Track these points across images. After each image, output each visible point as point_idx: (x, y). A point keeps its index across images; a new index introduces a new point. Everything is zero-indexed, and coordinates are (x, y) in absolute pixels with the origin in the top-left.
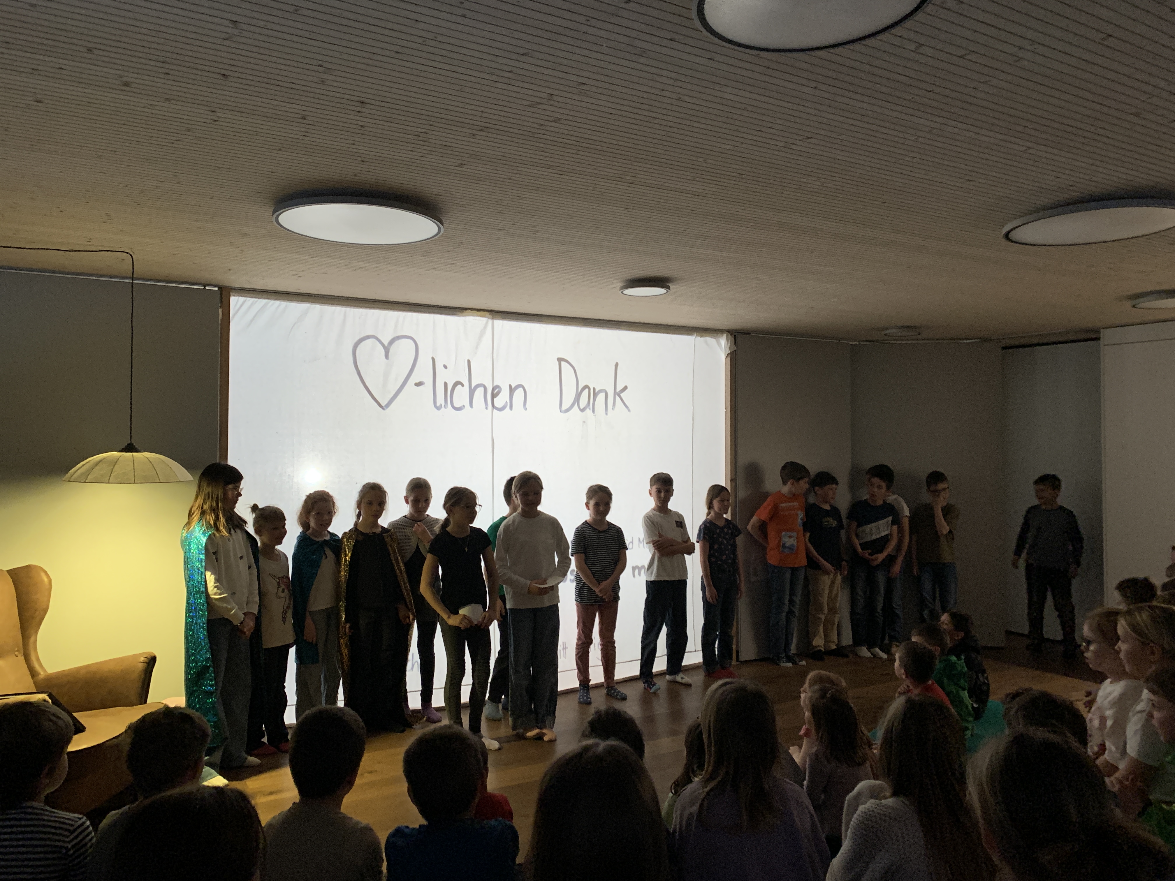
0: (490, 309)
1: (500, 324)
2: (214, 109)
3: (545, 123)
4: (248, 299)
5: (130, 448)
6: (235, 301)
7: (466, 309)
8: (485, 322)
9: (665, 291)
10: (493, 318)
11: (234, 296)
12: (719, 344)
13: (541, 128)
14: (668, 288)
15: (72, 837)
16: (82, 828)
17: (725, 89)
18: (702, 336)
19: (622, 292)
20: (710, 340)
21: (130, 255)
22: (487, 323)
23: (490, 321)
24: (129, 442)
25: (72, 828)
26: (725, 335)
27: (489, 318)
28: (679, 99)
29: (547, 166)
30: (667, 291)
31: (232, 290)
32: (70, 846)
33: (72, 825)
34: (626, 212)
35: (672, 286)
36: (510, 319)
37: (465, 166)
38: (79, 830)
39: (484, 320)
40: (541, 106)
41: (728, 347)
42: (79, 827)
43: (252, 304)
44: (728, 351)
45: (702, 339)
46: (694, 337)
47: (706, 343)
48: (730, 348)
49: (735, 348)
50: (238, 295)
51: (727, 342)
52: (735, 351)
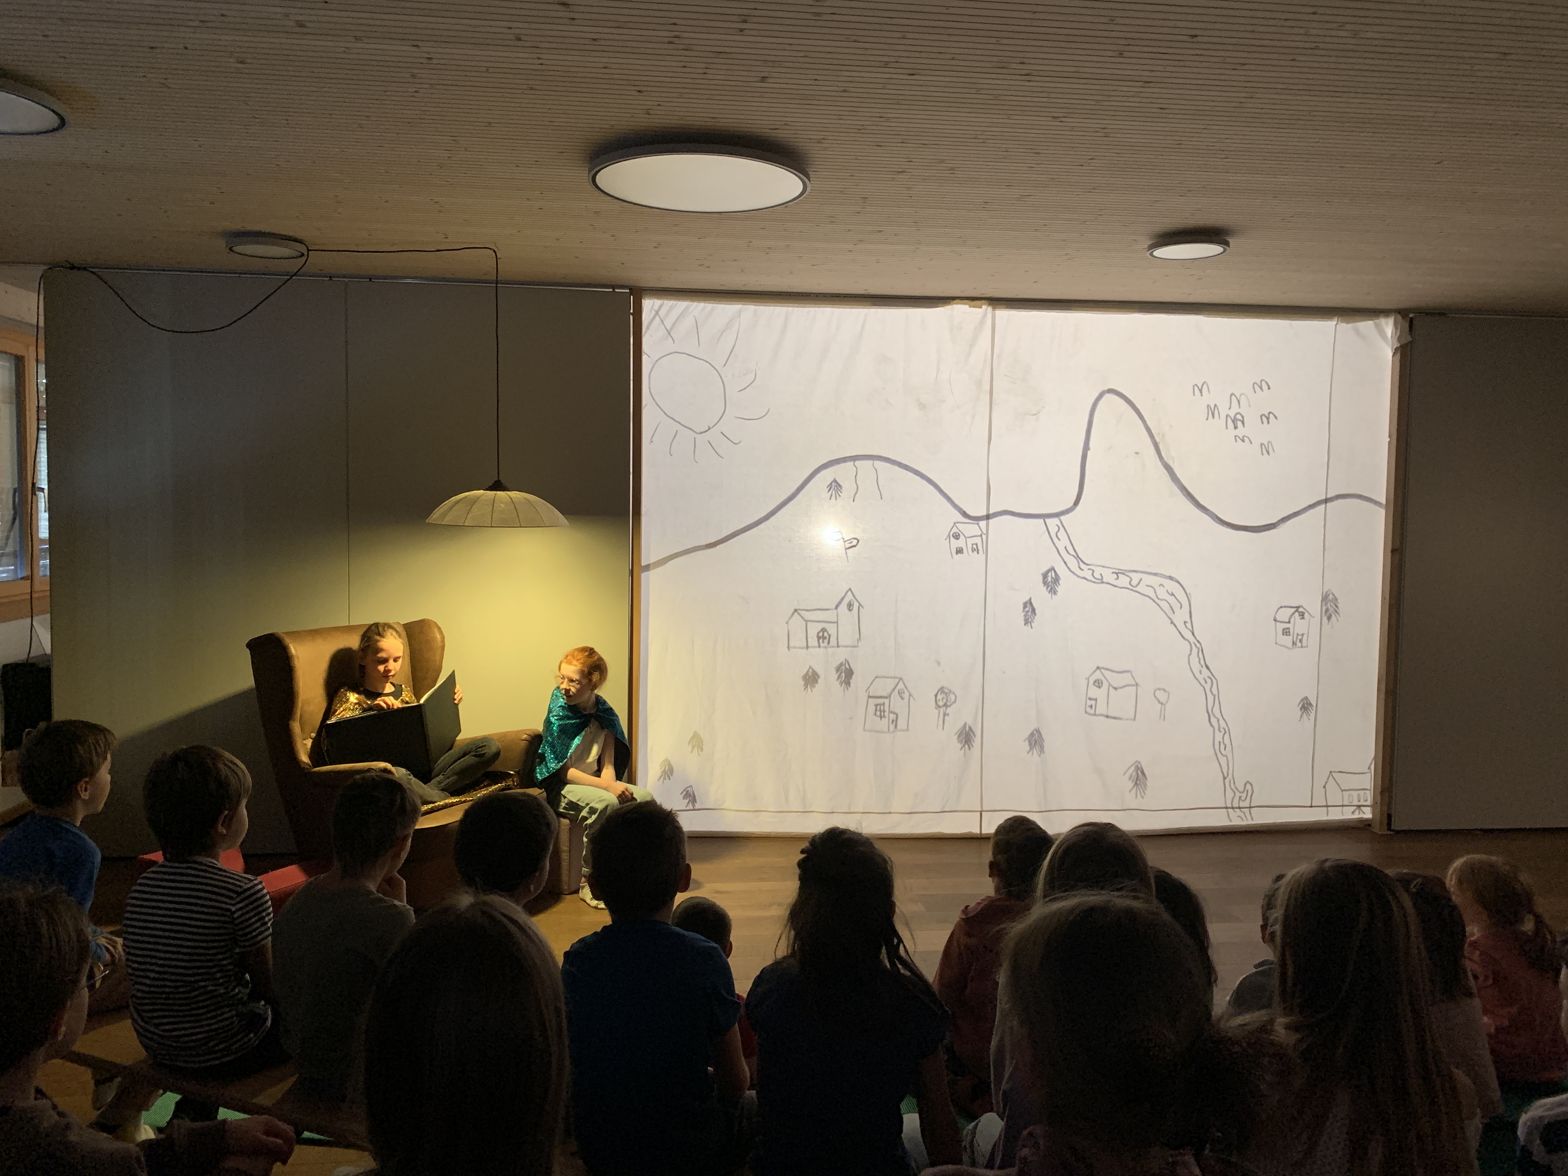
0: (987, 296)
1: (1004, 314)
4: (666, 302)
5: (497, 486)
6: (649, 305)
8: (981, 315)
9: (1223, 249)
10: (994, 309)
11: (647, 298)
12: (1381, 332)
14: (1226, 243)
15: (238, 899)
16: (252, 891)
18: (1347, 323)
19: (1151, 254)
20: (1367, 326)
21: (494, 251)
22: (985, 315)
23: (990, 313)
24: (496, 479)
25: (239, 890)
26: (1392, 319)
27: (988, 308)
29: (882, 64)
30: (1225, 250)
31: (644, 292)
32: (233, 909)
33: (240, 887)
34: (1058, 124)
35: (1231, 241)
36: (1019, 309)
38: (248, 893)
39: (981, 312)
41: (1397, 337)
42: (250, 889)
43: (671, 308)
44: (1397, 345)
45: (1350, 325)
46: (1335, 323)
47: (1357, 332)
48: (1399, 339)
49: (1410, 339)
50: (655, 297)
51: (1396, 329)
52: (1410, 342)
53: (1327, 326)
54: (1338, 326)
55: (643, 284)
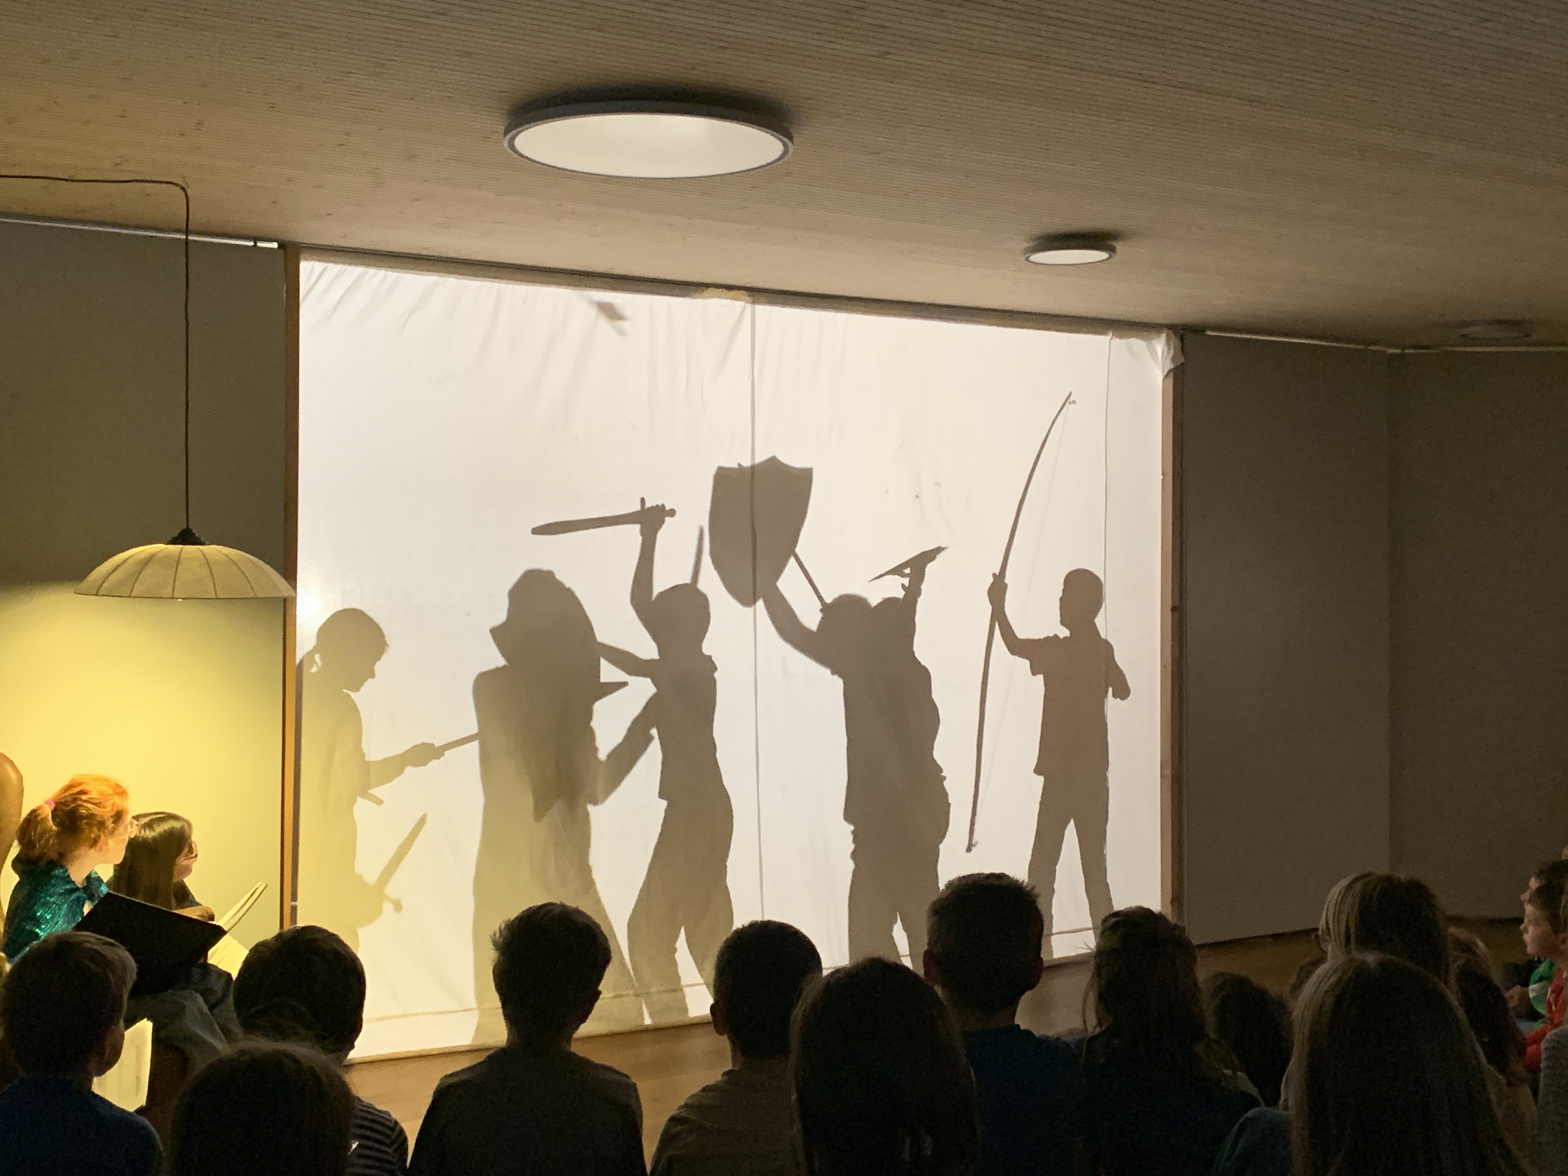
0: (749, 285)
1: (767, 312)
4: (330, 265)
5: (186, 537)
6: (308, 269)
7: (707, 286)
8: (739, 310)
9: (1106, 256)
10: (754, 303)
11: (306, 259)
12: (1153, 352)
14: (1111, 250)
18: (1121, 337)
19: (1027, 259)
20: (1137, 343)
21: (182, 188)
22: (744, 309)
23: (749, 307)
24: (184, 528)
26: (1163, 337)
27: (747, 302)
30: (1110, 257)
31: (305, 250)
35: (1120, 247)
36: (784, 304)
39: (740, 304)
41: (1169, 358)
43: (337, 277)
44: (1170, 366)
45: (1123, 342)
46: (1109, 338)
47: (1130, 348)
48: (1173, 359)
49: (1183, 360)
50: (315, 260)
51: (1169, 349)
52: (1182, 364)
54: (1112, 341)
55: (299, 239)
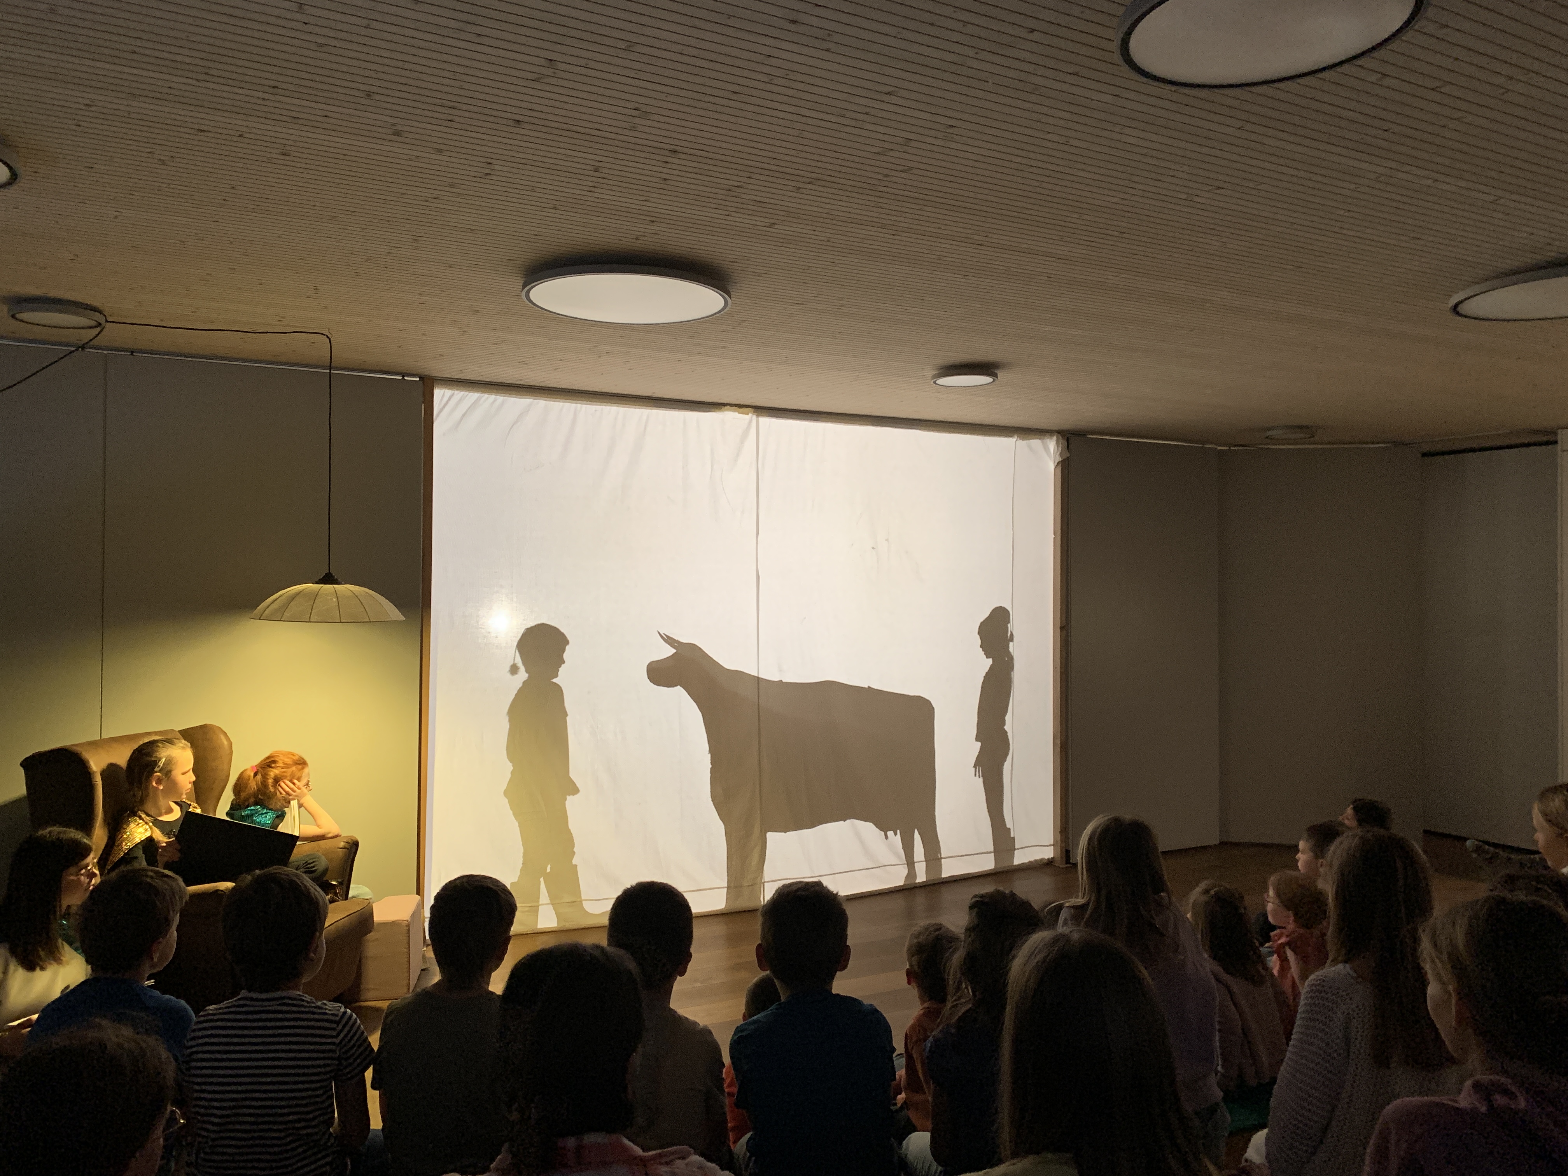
0: (753, 404)
1: (767, 422)
2: (489, 161)
3: (891, 173)
4: (456, 392)
5: (328, 579)
6: (440, 394)
7: (725, 405)
8: (747, 420)
9: (991, 380)
10: (758, 416)
11: (441, 388)
12: (1046, 449)
13: (885, 179)
14: (994, 375)
17: (1127, 131)
18: (1023, 439)
19: (935, 383)
20: (1036, 443)
21: (328, 337)
23: (755, 419)
26: (1055, 438)
27: (752, 415)
28: (1066, 144)
29: (880, 225)
30: (994, 380)
31: (439, 381)
34: (964, 280)
35: (1000, 374)
36: (779, 417)
37: (776, 226)
40: (891, 153)
41: (1058, 453)
44: (1059, 459)
45: (1025, 442)
46: (1015, 439)
47: (1030, 447)
48: (1061, 455)
49: (1068, 455)
50: (446, 388)
51: (1058, 446)
52: (1068, 458)
53: (1009, 443)
54: (1017, 441)
55: (434, 374)
